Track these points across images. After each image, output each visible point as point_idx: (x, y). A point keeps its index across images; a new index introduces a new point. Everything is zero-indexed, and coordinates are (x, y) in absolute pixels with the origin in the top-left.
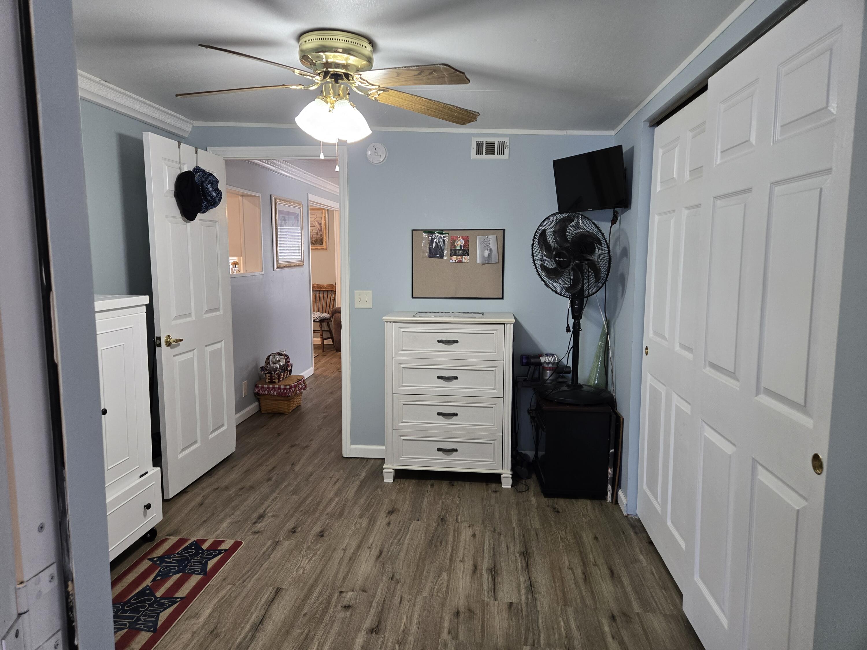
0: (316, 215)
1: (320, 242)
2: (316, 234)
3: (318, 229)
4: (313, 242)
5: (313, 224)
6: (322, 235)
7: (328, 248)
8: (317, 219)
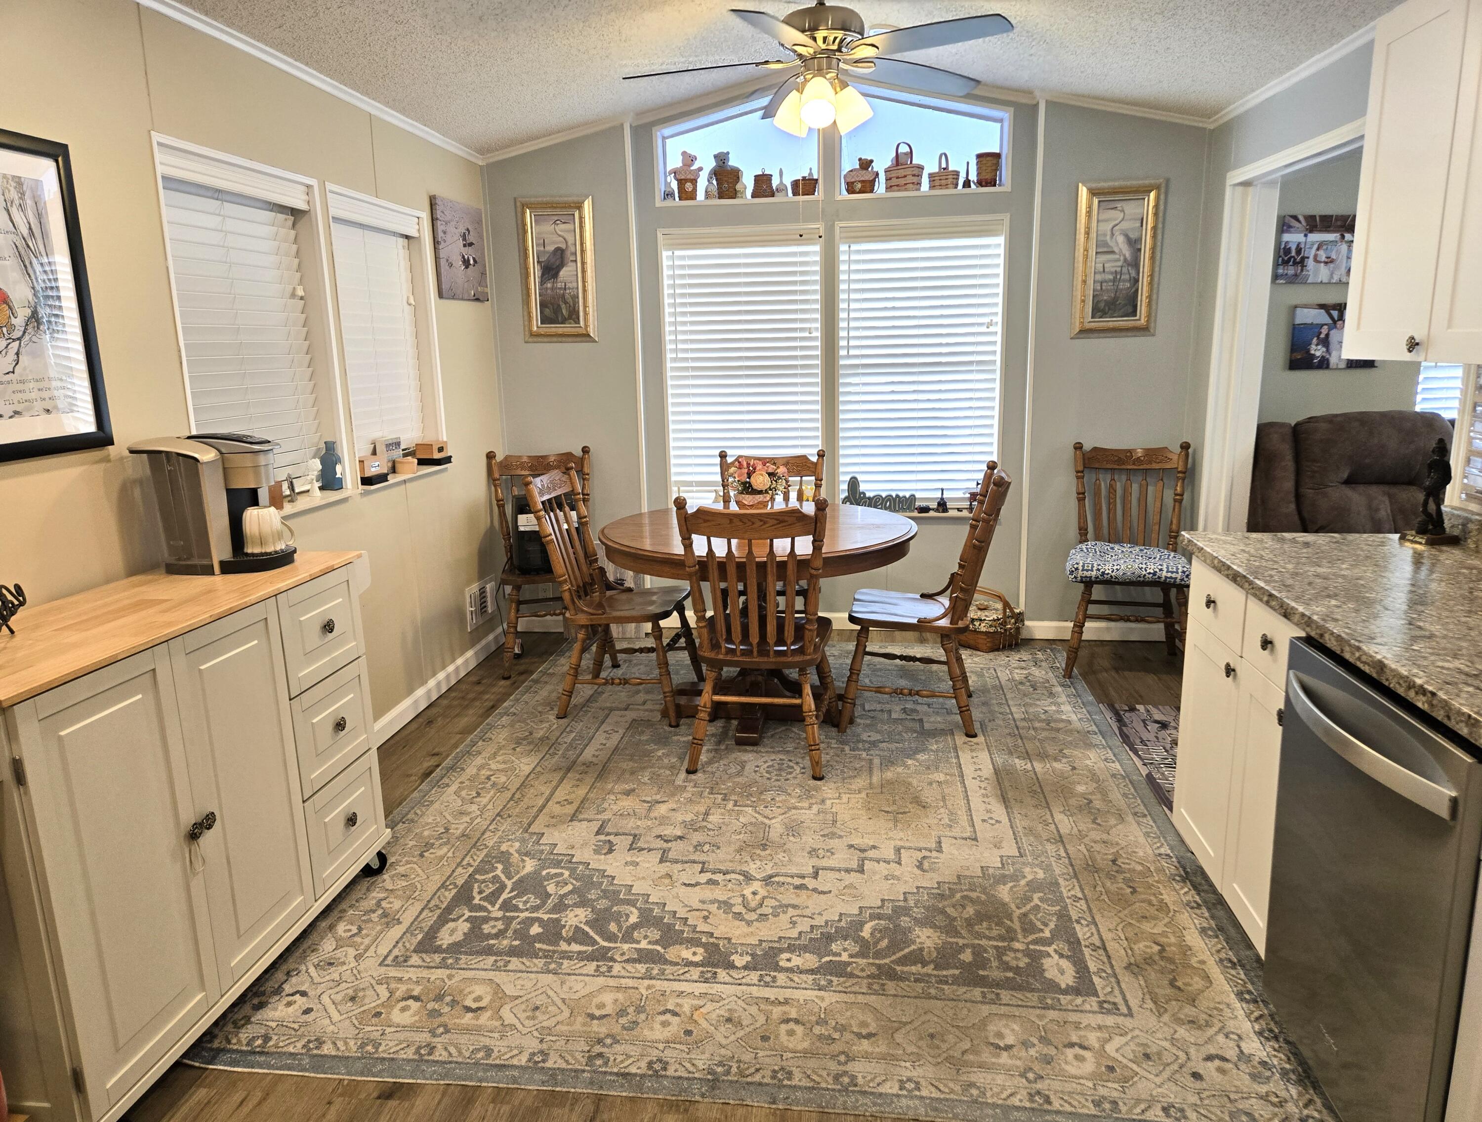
0: (1123, 211)
1: (1125, 305)
2: (1115, 278)
3: (1125, 260)
4: (1102, 305)
5: (1106, 244)
6: (1136, 281)
7: (1152, 325)
8: (1125, 225)
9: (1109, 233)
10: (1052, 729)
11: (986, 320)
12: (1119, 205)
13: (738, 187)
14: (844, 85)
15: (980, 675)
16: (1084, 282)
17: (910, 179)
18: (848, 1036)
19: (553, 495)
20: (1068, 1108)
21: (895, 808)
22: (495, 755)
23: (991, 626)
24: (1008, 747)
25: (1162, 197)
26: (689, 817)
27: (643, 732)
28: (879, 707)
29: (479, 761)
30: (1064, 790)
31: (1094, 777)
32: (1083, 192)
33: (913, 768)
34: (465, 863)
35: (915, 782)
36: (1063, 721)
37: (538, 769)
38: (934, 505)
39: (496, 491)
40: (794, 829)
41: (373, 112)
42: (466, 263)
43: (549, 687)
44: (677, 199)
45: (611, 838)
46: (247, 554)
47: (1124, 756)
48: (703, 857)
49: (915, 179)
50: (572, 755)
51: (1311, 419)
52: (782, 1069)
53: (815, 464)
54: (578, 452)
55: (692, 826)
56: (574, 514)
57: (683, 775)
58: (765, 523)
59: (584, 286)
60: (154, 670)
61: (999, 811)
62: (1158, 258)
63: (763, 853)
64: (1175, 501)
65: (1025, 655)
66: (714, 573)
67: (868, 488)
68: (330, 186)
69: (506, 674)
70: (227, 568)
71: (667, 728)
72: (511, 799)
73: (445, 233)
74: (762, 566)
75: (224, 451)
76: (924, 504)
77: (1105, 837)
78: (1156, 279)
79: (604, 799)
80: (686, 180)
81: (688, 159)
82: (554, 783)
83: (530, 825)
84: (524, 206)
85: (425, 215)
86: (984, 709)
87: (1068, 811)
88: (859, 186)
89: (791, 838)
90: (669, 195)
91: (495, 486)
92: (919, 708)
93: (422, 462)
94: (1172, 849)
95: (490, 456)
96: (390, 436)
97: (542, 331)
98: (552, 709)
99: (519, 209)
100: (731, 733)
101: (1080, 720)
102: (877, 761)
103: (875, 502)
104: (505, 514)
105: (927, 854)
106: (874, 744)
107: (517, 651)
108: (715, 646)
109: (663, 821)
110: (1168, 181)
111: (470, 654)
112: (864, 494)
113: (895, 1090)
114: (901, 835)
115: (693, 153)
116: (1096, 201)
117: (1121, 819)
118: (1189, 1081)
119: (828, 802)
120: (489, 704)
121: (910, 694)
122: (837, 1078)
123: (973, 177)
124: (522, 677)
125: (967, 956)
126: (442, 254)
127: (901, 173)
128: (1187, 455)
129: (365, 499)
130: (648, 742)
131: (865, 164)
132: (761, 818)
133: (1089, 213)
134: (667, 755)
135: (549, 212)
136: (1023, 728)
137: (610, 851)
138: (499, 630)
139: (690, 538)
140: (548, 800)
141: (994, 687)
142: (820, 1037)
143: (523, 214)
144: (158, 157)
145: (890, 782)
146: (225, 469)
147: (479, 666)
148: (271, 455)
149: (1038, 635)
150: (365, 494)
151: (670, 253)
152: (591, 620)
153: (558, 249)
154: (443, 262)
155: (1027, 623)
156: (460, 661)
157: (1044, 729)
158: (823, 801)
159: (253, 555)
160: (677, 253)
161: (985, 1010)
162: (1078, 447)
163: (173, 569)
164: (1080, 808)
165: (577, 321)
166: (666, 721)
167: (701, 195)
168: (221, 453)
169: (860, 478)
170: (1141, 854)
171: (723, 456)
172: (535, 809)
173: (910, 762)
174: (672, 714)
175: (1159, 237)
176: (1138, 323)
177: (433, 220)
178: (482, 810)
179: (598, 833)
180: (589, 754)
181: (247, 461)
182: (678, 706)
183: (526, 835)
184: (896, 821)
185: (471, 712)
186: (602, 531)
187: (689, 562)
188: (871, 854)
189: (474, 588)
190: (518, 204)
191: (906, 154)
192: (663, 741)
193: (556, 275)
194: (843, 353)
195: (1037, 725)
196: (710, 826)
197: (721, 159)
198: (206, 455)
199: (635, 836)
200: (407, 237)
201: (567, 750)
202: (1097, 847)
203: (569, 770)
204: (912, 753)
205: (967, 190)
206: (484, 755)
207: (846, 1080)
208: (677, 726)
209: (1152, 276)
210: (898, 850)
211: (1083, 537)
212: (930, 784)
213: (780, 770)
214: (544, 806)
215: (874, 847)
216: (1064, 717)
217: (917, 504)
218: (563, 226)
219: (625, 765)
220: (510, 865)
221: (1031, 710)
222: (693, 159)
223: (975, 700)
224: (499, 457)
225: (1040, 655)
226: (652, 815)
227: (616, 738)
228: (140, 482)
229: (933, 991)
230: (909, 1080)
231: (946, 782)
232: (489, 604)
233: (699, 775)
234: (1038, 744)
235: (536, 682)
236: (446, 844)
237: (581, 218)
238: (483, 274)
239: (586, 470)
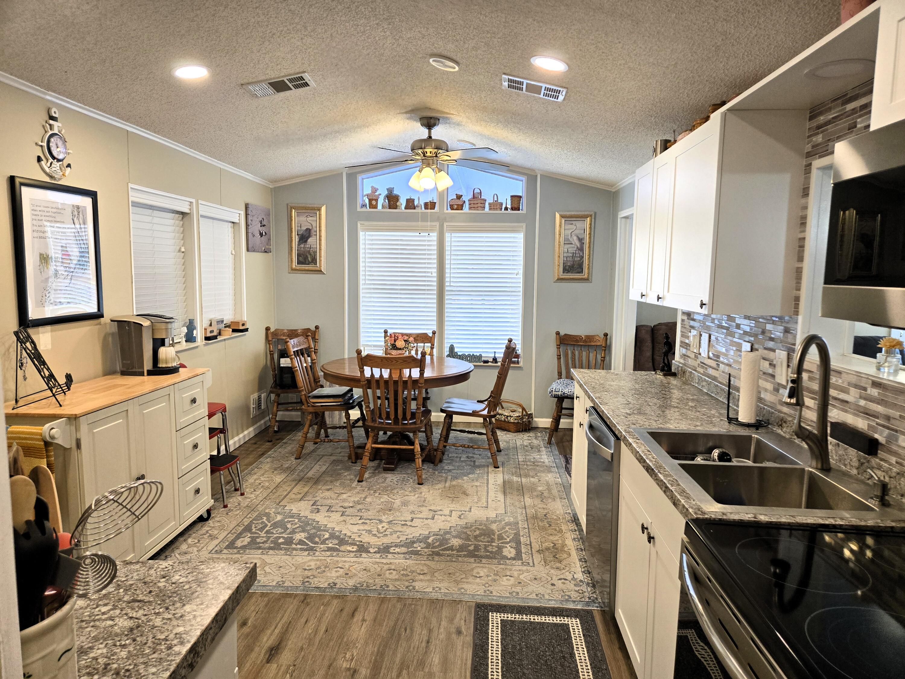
9: (570, 235)
10: (535, 465)
11: (516, 272)
12: (574, 223)
13: (398, 204)
14: (440, 171)
15: (508, 442)
16: (559, 257)
17: (479, 205)
18: (414, 574)
19: (299, 348)
20: (499, 595)
21: (454, 495)
22: (263, 475)
23: (516, 419)
24: (512, 473)
25: (593, 220)
26: (356, 500)
27: (338, 465)
28: (456, 455)
29: (255, 477)
30: (532, 489)
31: (548, 484)
32: (558, 216)
33: (466, 481)
34: (248, 517)
35: (465, 486)
36: (541, 462)
37: (285, 480)
38: (491, 360)
39: (270, 347)
40: (405, 504)
41: (222, 167)
42: (261, 235)
43: (292, 446)
44: (368, 207)
45: (319, 507)
46: (159, 367)
47: (564, 476)
48: (361, 514)
49: (482, 205)
50: (302, 474)
51: (660, 324)
52: (385, 585)
53: (431, 337)
54: (313, 328)
55: (358, 503)
56: (309, 359)
57: (356, 483)
58: (397, 361)
59: (320, 247)
60: (127, 410)
61: (501, 497)
62: (592, 247)
63: (389, 513)
64: (601, 360)
65: (532, 434)
66: (374, 385)
67: (458, 350)
68: (200, 202)
69: (270, 440)
70: (150, 373)
71: (350, 464)
72: (271, 492)
73: (252, 221)
74: (396, 382)
75: (153, 321)
76: (486, 359)
77: (545, 506)
78: (591, 257)
79: (317, 492)
80: (373, 200)
81: (375, 190)
82: (292, 486)
83: (280, 502)
84: (292, 208)
85: (243, 213)
86: (506, 457)
87: (531, 497)
88: (456, 206)
89: (403, 507)
90: (364, 206)
91: (269, 344)
92: (475, 456)
93: (234, 331)
94: (572, 511)
95: (268, 329)
96: (219, 317)
97: (298, 268)
98: (293, 455)
99: (289, 210)
100: (382, 466)
101: (549, 462)
102: (450, 477)
103: (462, 357)
104: (273, 358)
105: (464, 513)
106: (450, 471)
107: (276, 429)
108: (374, 421)
109: (344, 500)
110: (595, 213)
111: (251, 429)
112: (457, 353)
113: (431, 590)
114: (454, 505)
115: (376, 187)
116: (563, 220)
117: (554, 500)
118: (550, 587)
119: (423, 494)
120: (260, 453)
121: (468, 447)
122: (407, 587)
123: (509, 206)
124: (278, 441)
125: (472, 548)
126: (250, 231)
127: (476, 202)
128: (607, 339)
129: (206, 347)
130: (340, 469)
131: (459, 197)
132: (390, 499)
133: (560, 226)
134: (349, 475)
135: (304, 211)
136: (522, 465)
137: (318, 512)
138: (267, 418)
139: (363, 368)
140: (289, 493)
141: (513, 448)
142: (403, 575)
143: (291, 211)
144: (131, 193)
145: (454, 486)
146: (153, 329)
147: (256, 436)
148: (173, 324)
149: (541, 425)
150: (206, 345)
151: (364, 233)
152: (315, 409)
153: (307, 229)
154: (250, 235)
155: (535, 419)
156: (246, 432)
157: (531, 465)
158: (421, 493)
159: (162, 368)
160: (367, 233)
161: (475, 565)
162: (558, 333)
163: (124, 373)
164: (537, 496)
165: (316, 264)
166: (350, 461)
167: (380, 207)
168: (152, 322)
169: (455, 346)
170: (558, 512)
171: (386, 332)
172: (283, 496)
173: (465, 478)
174: (353, 457)
175: (592, 238)
176: (584, 277)
177: (247, 215)
178: (257, 497)
179: (312, 505)
180: (310, 474)
181: (163, 326)
182: (356, 454)
183: (277, 506)
184: (453, 500)
185: (251, 456)
186: (323, 366)
187: (363, 379)
188: (439, 513)
189: (256, 395)
190: (289, 207)
191: (478, 193)
192: (348, 469)
193: (306, 241)
194: (447, 284)
195: (528, 463)
196: (366, 502)
197: (390, 190)
198: (146, 323)
199: (330, 506)
200: (233, 223)
201: (300, 472)
202: (540, 510)
203: (300, 481)
204: (467, 474)
205: (506, 212)
206: (257, 474)
207: (411, 588)
208: (356, 463)
209: (589, 255)
210: (451, 511)
211: (560, 376)
212: (473, 486)
213: (403, 481)
214: (287, 495)
215: (441, 510)
216: (542, 460)
217: (483, 359)
218: (310, 218)
219: (328, 479)
220: (270, 517)
221: (528, 457)
222: (376, 190)
223: (502, 453)
224: (272, 330)
225: (539, 434)
226: (339, 498)
227: (324, 468)
228: (113, 334)
229: (454, 559)
230: (437, 587)
231: (480, 486)
232: (262, 404)
233: (364, 483)
234: (526, 471)
235: (286, 443)
236: (238, 510)
237: (320, 215)
238: (269, 239)
239: (317, 337)
